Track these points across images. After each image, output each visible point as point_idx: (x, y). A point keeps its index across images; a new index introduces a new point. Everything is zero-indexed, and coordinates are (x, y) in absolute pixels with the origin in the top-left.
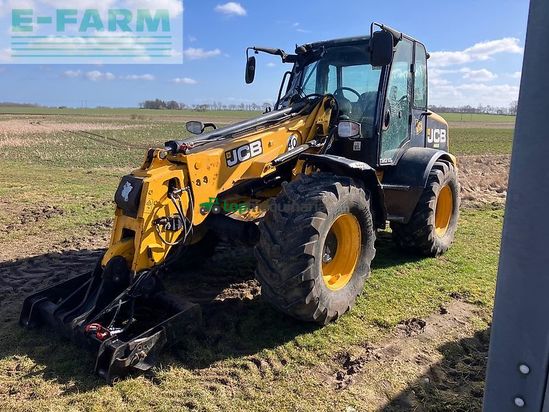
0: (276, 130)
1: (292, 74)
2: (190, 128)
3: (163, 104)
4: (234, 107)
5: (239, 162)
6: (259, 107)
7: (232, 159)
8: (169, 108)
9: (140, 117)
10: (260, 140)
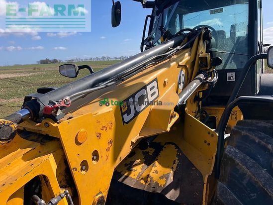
0: (167, 65)
1: (152, 17)
2: (64, 71)
3: (50, 61)
4: (87, 60)
5: (137, 113)
6: (100, 59)
7: (128, 112)
8: (53, 63)
9: (38, 69)
10: (156, 80)
